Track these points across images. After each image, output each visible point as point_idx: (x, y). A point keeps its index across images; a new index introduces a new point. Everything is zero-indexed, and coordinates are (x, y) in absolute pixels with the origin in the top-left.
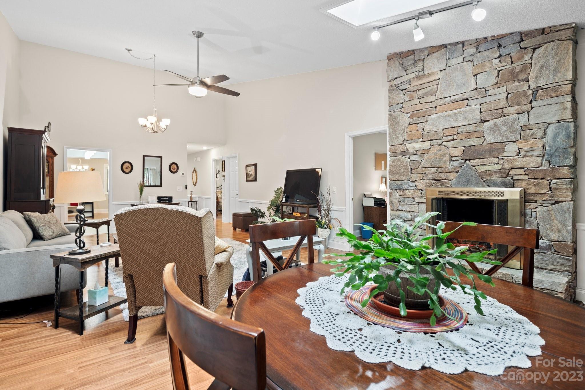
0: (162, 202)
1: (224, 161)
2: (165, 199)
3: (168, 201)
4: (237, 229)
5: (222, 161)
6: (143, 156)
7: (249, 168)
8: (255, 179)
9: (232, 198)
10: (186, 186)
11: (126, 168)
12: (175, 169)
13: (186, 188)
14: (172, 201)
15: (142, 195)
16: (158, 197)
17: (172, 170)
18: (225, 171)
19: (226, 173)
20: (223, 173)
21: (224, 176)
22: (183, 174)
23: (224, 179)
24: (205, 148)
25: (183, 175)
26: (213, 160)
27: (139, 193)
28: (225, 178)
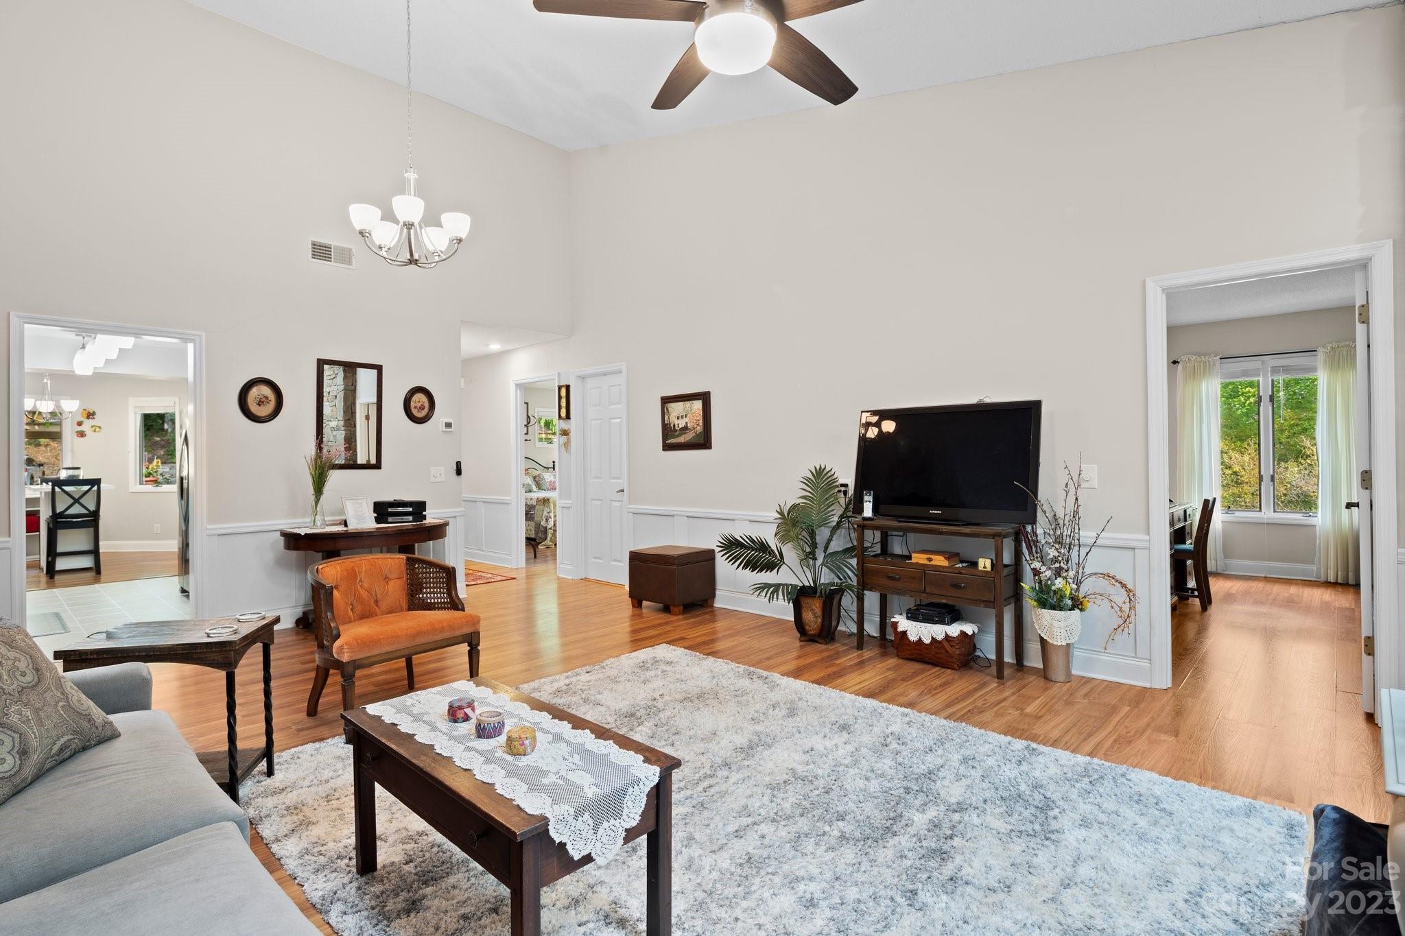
0: (390, 519)
1: (568, 387)
2: (400, 509)
3: (411, 518)
4: (645, 603)
5: (560, 388)
6: (319, 360)
7: (676, 408)
8: (703, 441)
9: (595, 502)
10: (458, 464)
11: (260, 403)
12: (423, 409)
13: (459, 472)
14: (424, 517)
15: (323, 498)
16: (375, 503)
17: (415, 412)
18: (568, 416)
19: (572, 425)
20: (564, 425)
21: (565, 433)
22: (448, 425)
23: (567, 445)
24: (495, 347)
25: (449, 430)
26: (517, 385)
27: (311, 490)
28: (569, 440)
